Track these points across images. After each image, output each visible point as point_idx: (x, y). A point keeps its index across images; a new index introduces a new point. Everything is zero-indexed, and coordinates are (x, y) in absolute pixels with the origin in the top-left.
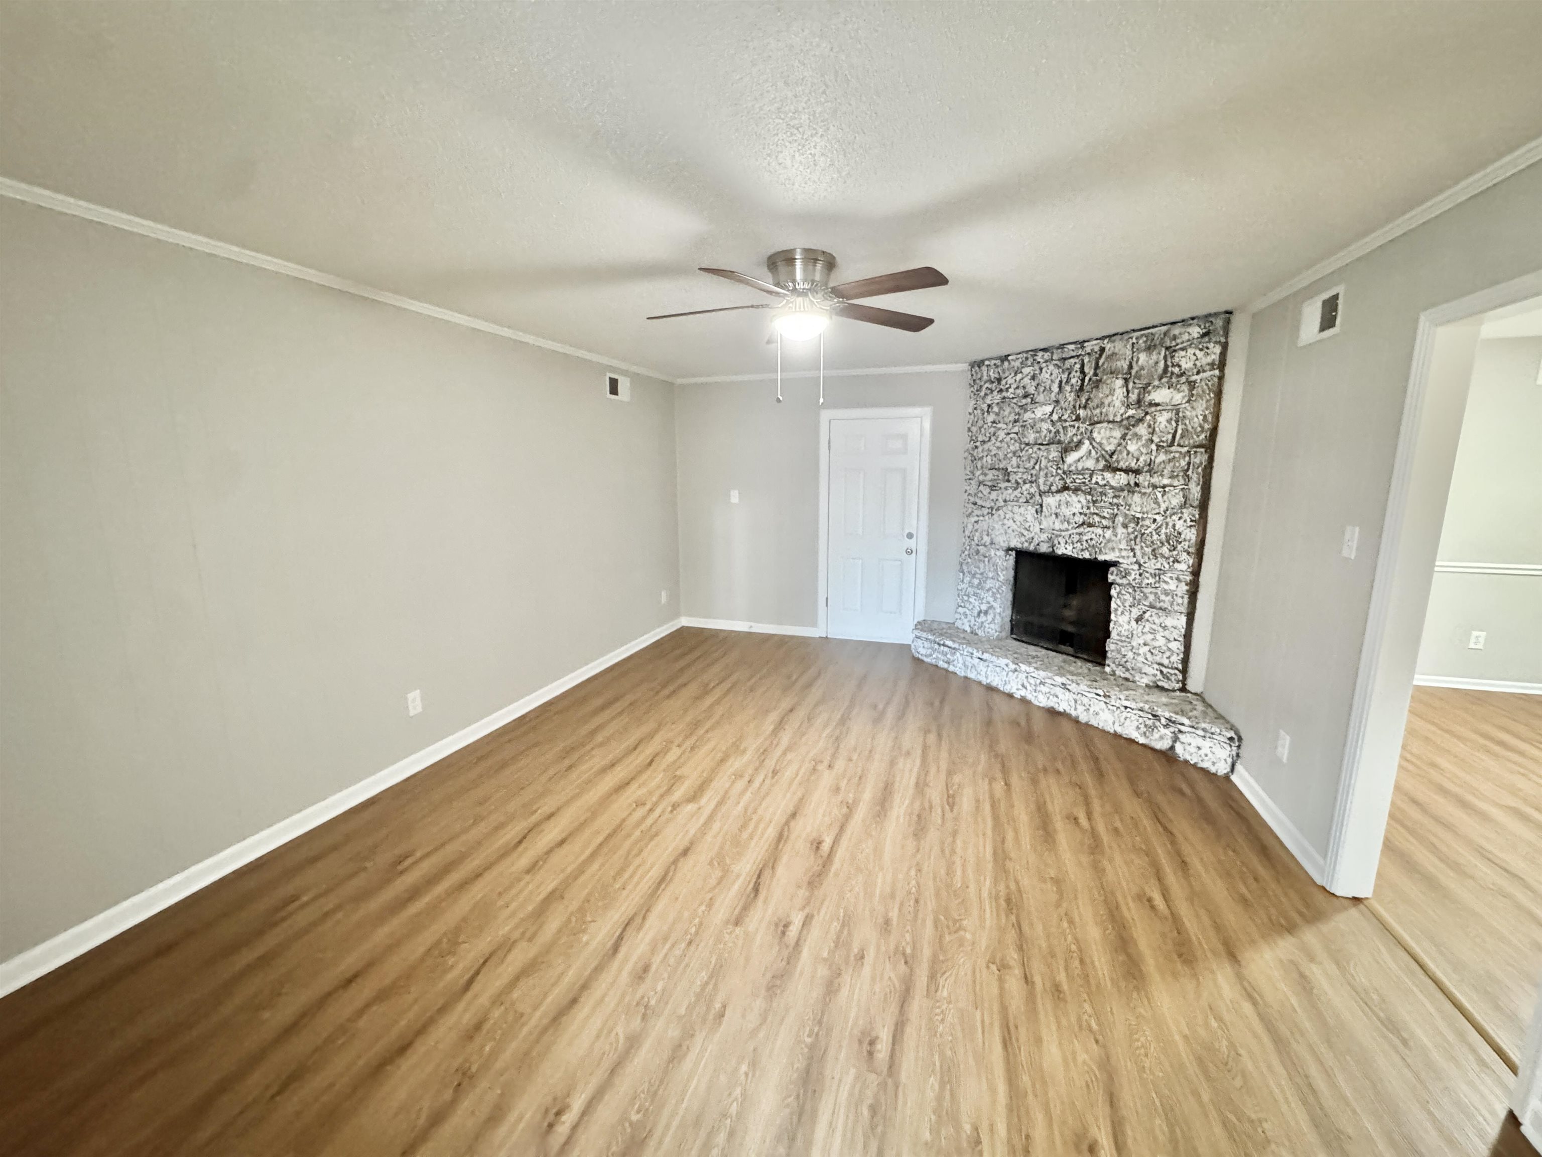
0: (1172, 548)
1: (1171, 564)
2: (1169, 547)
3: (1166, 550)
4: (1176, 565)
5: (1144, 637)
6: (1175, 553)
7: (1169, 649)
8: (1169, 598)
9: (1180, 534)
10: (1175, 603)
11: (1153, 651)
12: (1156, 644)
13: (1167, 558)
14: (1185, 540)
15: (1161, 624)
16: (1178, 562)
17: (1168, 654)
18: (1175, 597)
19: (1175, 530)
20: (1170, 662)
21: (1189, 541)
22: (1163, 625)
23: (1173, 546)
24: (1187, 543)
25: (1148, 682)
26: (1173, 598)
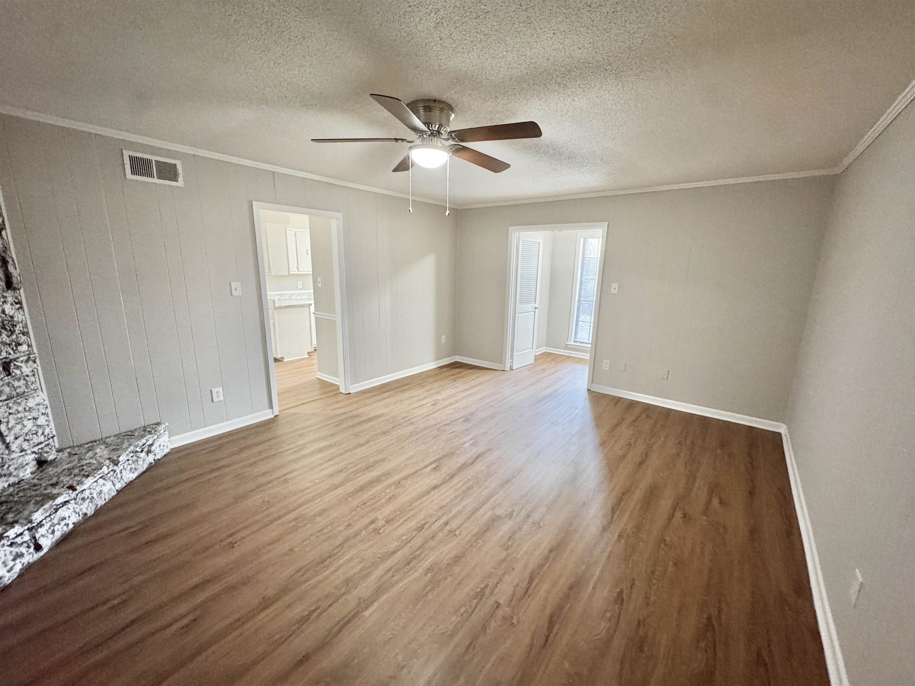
0: (10, 333)
1: (15, 348)
2: (6, 333)
3: (5, 336)
4: (19, 348)
5: (12, 433)
6: (14, 337)
7: (39, 426)
8: (22, 382)
9: (12, 317)
10: (29, 383)
11: (28, 438)
12: (26, 430)
13: (9, 345)
14: (19, 323)
15: (25, 409)
16: (20, 345)
17: (40, 431)
18: (27, 378)
19: (6, 315)
20: (45, 436)
21: (22, 322)
22: (27, 409)
23: (10, 330)
24: (21, 325)
25: (31, 470)
26: (24, 379)
